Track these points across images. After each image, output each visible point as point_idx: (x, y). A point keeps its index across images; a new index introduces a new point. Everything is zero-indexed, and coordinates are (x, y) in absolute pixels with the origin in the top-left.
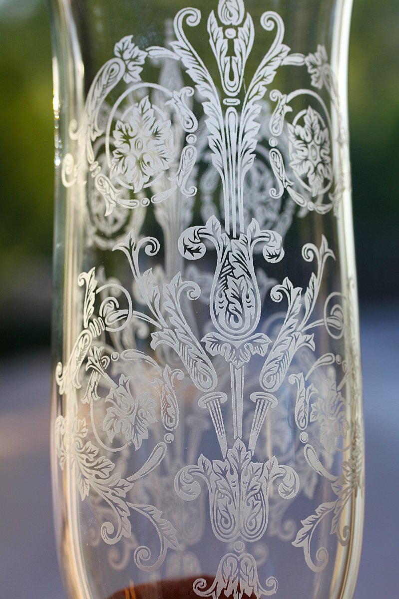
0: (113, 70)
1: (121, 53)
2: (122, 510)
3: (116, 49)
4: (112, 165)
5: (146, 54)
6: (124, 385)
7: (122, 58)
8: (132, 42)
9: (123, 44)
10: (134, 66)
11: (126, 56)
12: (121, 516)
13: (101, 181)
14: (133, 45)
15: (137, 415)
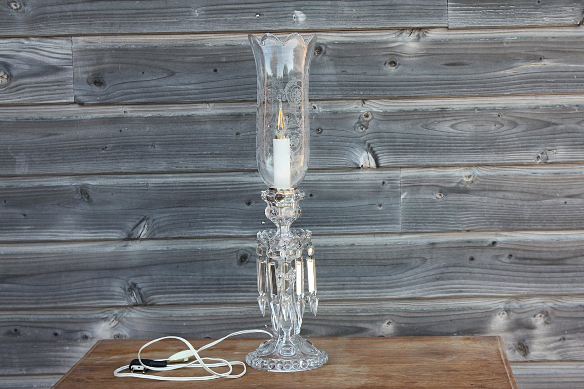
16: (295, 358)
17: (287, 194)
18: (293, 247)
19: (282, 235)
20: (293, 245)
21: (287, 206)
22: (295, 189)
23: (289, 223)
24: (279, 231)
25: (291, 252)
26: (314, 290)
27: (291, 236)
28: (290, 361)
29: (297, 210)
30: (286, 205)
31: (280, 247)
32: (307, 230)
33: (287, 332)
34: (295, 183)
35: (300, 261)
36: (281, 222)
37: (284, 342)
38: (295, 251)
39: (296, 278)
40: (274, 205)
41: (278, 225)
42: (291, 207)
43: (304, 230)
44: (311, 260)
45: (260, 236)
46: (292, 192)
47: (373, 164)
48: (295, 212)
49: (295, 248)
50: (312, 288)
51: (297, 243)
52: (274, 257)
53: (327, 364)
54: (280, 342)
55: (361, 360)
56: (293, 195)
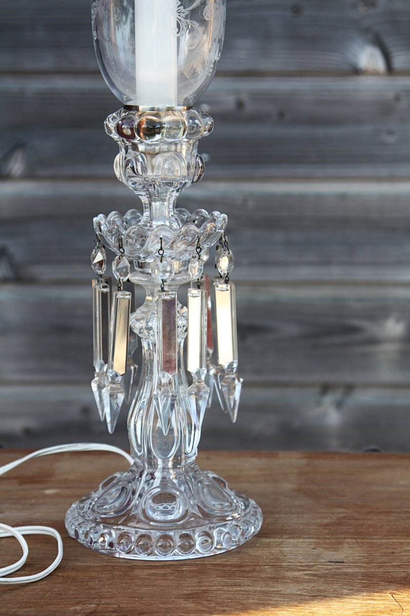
2: (183, 22)
12: (182, 25)
16: (183, 527)
17: (167, 119)
18: (181, 253)
19: (154, 223)
20: (183, 247)
21: (168, 151)
22: (189, 108)
23: (173, 195)
24: (147, 213)
25: (176, 265)
26: (231, 360)
27: (175, 225)
28: (172, 533)
29: (193, 162)
30: (165, 147)
31: (148, 254)
32: (216, 213)
33: (165, 461)
34: (189, 93)
35: (199, 287)
36: (153, 190)
37: (157, 482)
38: (186, 263)
39: (186, 330)
40: (135, 147)
41: (144, 199)
42: (178, 154)
43: (210, 212)
44: (224, 286)
45: (99, 225)
46: (181, 115)
47: (380, 64)
48: (188, 167)
49: (187, 257)
50: (227, 353)
51: (191, 244)
52: (135, 278)
53: (261, 534)
54: (147, 482)
55: (339, 523)
56: (184, 123)
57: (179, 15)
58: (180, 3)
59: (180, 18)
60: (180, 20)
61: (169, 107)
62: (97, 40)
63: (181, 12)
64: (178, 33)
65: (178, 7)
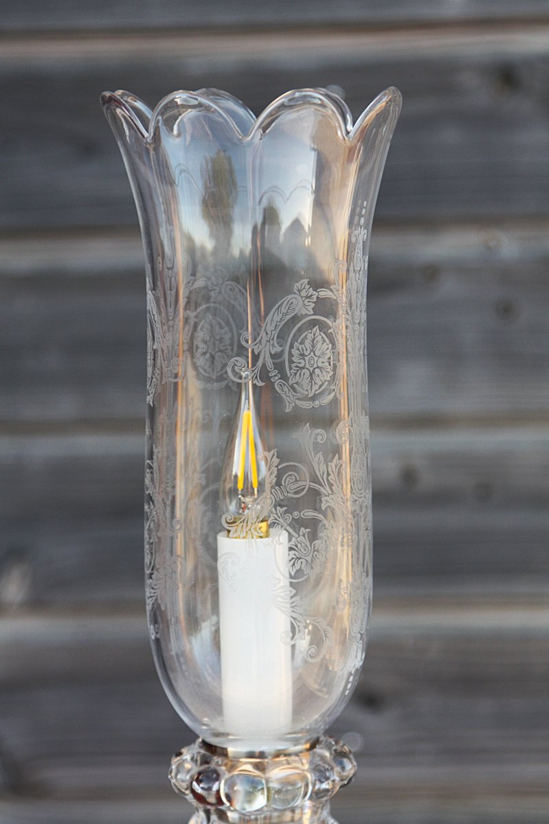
0: (292, 303)
1: (300, 291)
2: (299, 622)
3: (295, 288)
4: (291, 375)
5: (317, 294)
6: (304, 536)
7: (300, 295)
8: (308, 284)
9: (302, 285)
10: (309, 302)
11: (304, 293)
12: (298, 626)
13: (280, 385)
14: (308, 286)
15: (313, 556)
30: (274, 816)
40: (222, 814)
46: (299, 765)
56: (304, 778)
57: (293, 611)
58: (294, 591)
59: (295, 615)
60: (294, 619)
61: (279, 750)
62: (157, 641)
63: (295, 606)
64: (292, 638)
65: (292, 597)
